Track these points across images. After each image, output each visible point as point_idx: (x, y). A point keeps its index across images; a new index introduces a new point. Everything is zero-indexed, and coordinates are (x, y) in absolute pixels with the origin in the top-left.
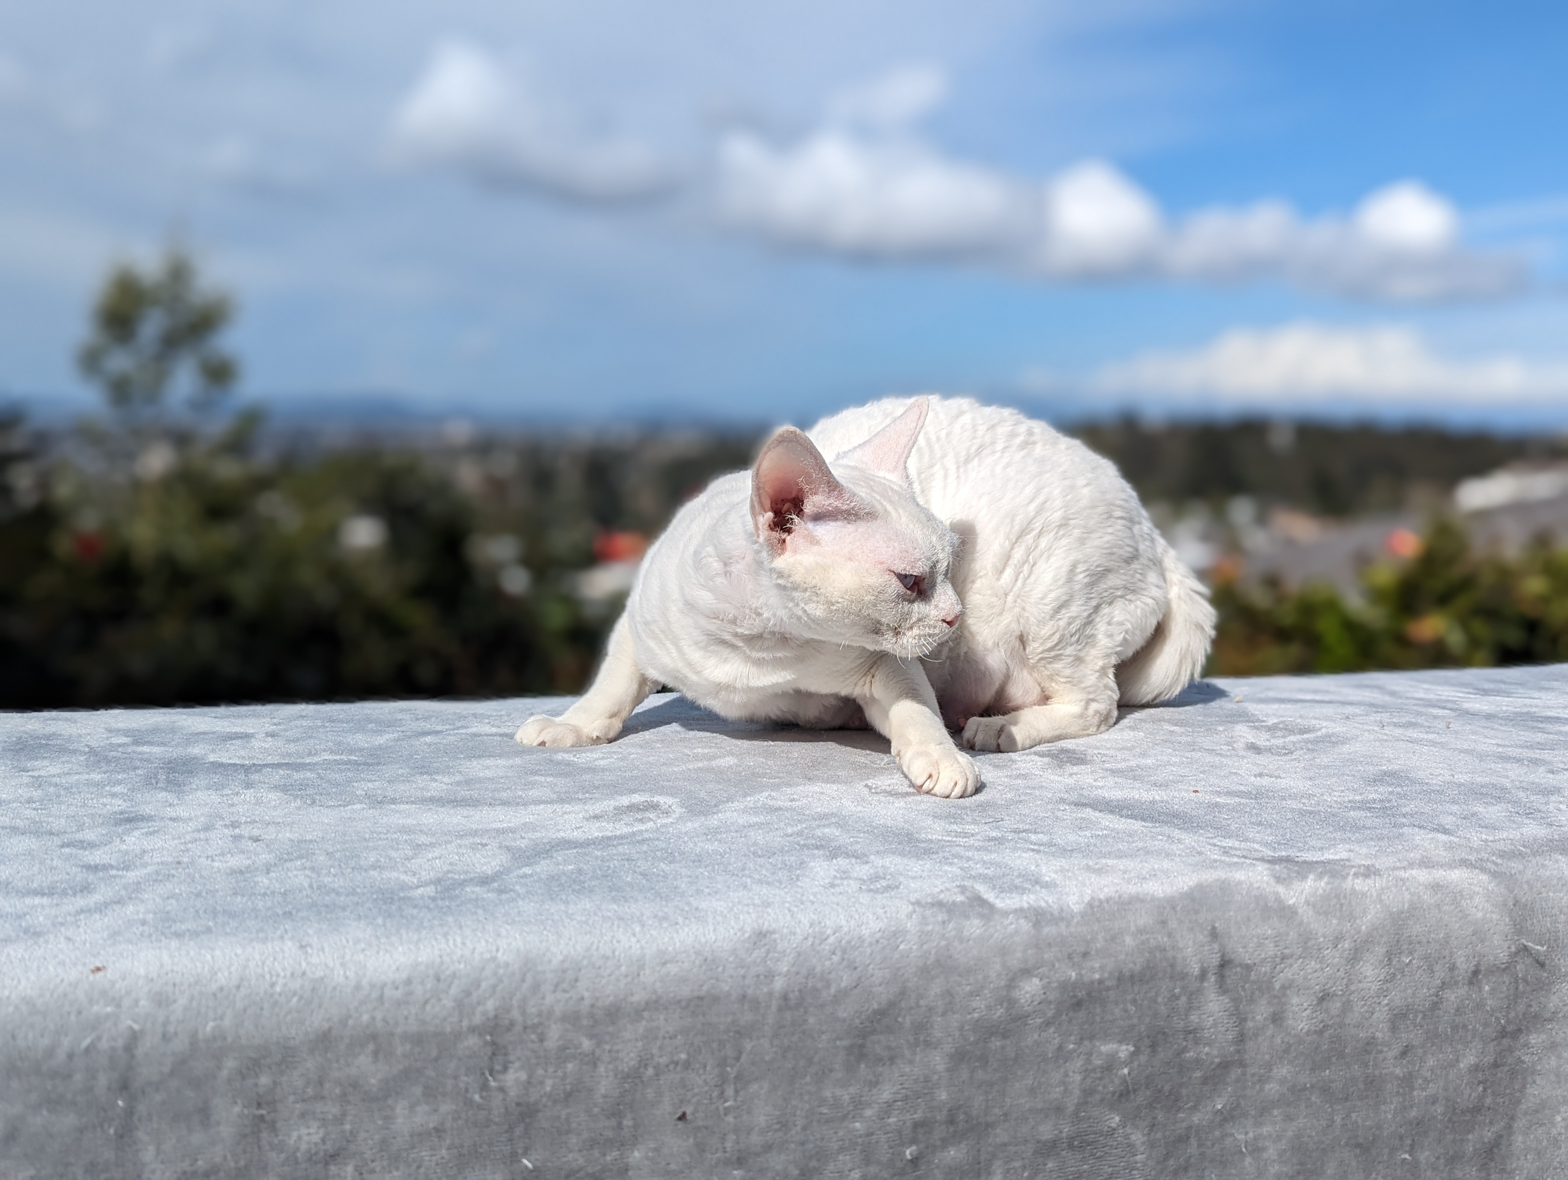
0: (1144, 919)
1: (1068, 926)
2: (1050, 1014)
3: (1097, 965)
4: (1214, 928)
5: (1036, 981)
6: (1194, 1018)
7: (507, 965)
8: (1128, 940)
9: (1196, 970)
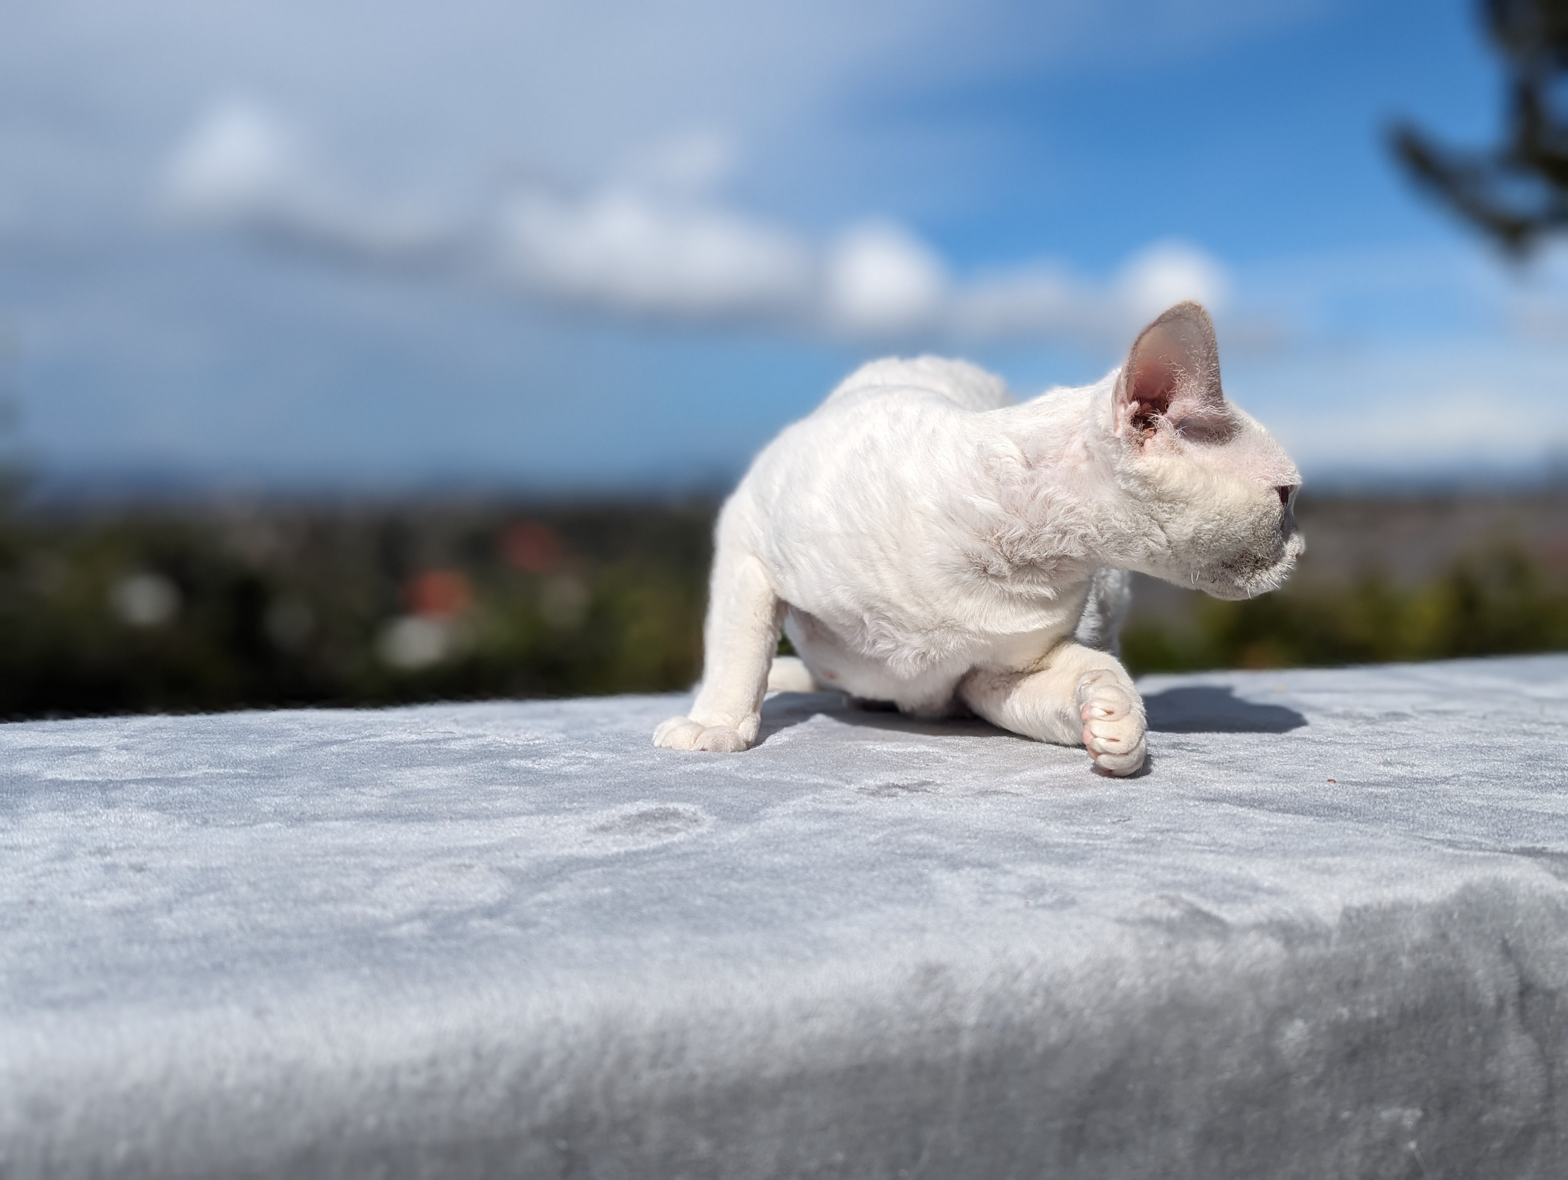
0: (1419, 933)
1: (1328, 944)
2: (1319, 1069)
3: (1372, 997)
4: (1505, 942)
5: (1299, 1024)
6: (1491, 1066)
7: (577, 1029)
8: (1405, 962)
9: (1490, 1000)
